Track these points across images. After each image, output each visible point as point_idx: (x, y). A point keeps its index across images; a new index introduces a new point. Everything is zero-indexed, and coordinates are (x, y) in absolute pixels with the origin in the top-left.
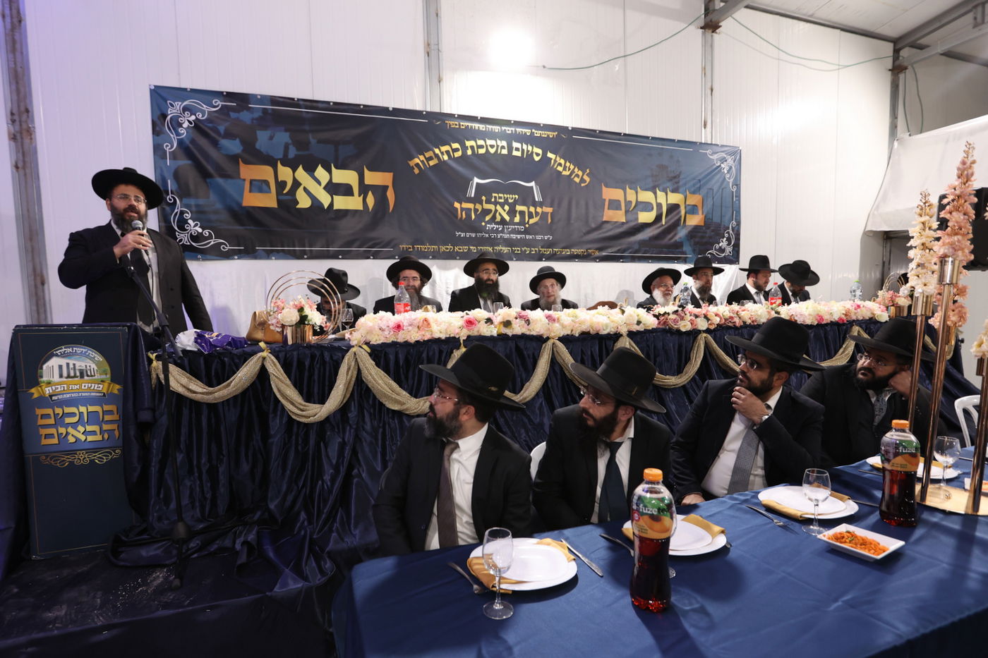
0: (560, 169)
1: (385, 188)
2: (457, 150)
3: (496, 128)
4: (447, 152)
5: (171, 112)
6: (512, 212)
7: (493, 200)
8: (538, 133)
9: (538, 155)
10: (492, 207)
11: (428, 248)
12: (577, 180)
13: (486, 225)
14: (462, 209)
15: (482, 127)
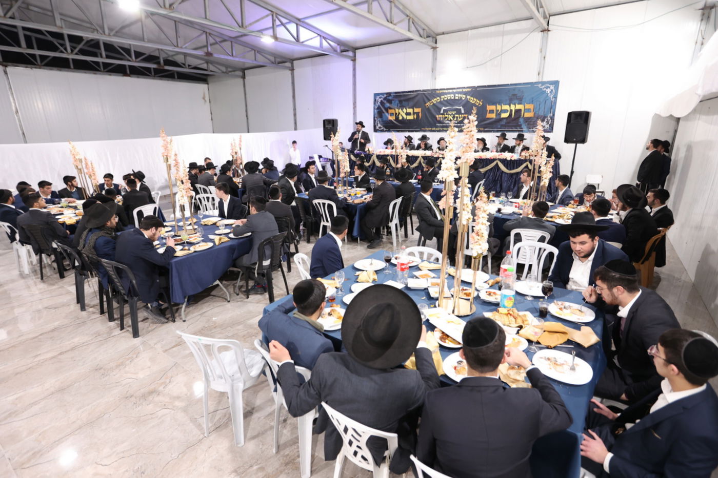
0: (471, 101)
1: (419, 113)
2: (438, 99)
3: (451, 91)
4: (436, 100)
5: (377, 99)
6: (454, 117)
7: (448, 114)
8: (464, 90)
9: (464, 97)
10: (447, 116)
12: (477, 104)
13: (445, 122)
14: (439, 117)
15: (446, 91)
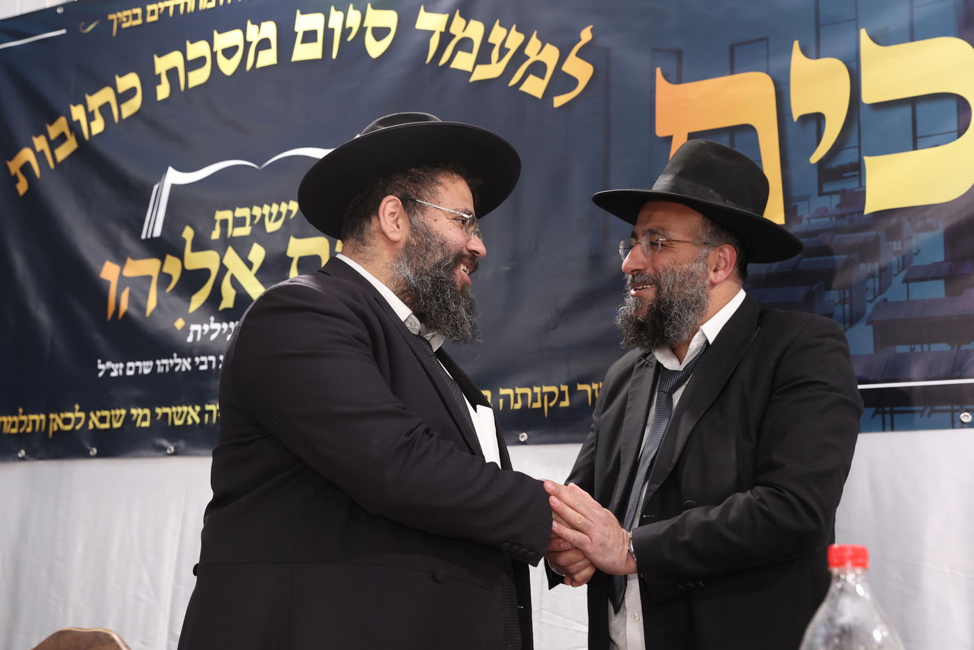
0: (464, 61)
2: (131, 93)
4: (105, 109)
6: (275, 267)
7: (216, 235)
9: (380, 33)
11: (21, 423)
12: (535, 87)
13: (186, 329)
14: (123, 281)
